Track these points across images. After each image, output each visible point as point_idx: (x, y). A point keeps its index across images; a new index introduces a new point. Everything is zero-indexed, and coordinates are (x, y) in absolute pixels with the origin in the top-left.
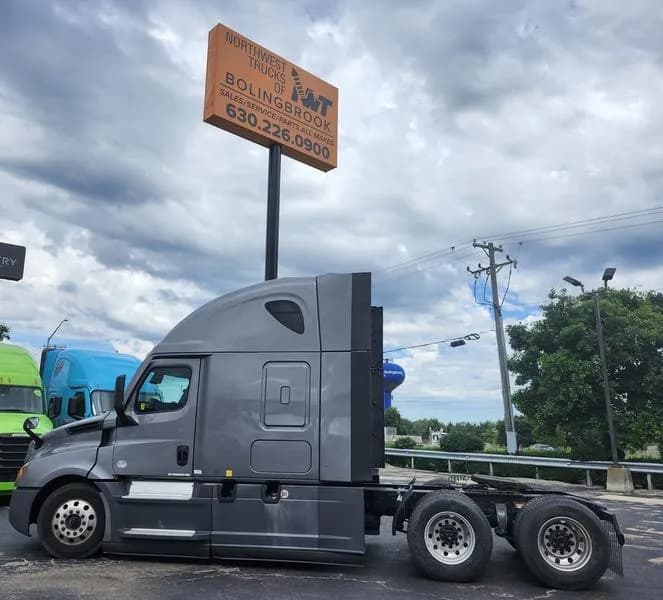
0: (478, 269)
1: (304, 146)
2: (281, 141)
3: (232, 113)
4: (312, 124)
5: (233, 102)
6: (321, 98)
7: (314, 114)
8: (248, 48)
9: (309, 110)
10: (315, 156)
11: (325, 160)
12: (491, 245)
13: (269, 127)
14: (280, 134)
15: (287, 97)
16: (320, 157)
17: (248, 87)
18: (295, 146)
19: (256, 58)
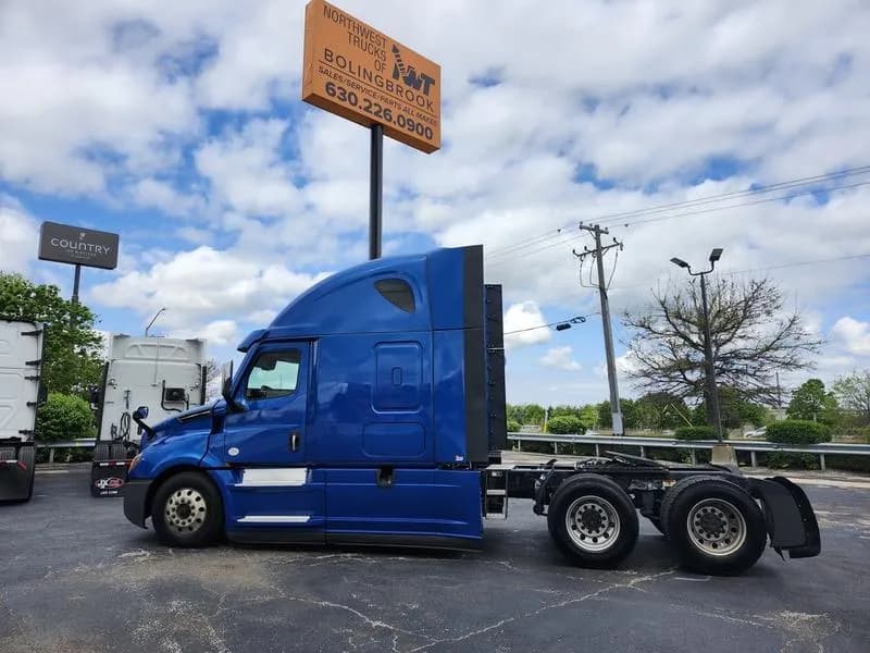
0: (583, 251)
1: (407, 126)
2: (383, 121)
4: (414, 103)
5: (332, 80)
6: (423, 76)
7: (416, 92)
8: (347, 21)
11: (429, 142)
12: (597, 227)
13: (370, 106)
14: (382, 114)
15: (388, 74)
16: (423, 139)
17: (348, 63)
18: (397, 127)
19: (355, 33)
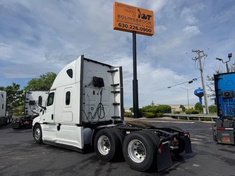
0: (195, 59)
1: (143, 30)
2: (136, 30)
3: (120, 25)
4: (145, 23)
5: (120, 23)
6: (147, 15)
7: (145, 20)
8: (124, 6)
10: (147, 32)
11: (150, 33)
12: (199, 50)
13: (132, 27)
14: (135, 28)
15: (137, 17)
16: (148, 32)
17: (125, 17)
18: (140, 31)
19: (127, 9)
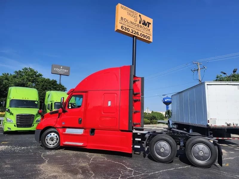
1: (143, 36)
3: (122, 28)
4: (145, 30)
8: (127, 9)
9: (144, 26)
10: (146, 39)
13: (133, 32)
15: (138, 22)
17: (127, 20)
19: (129, 12)
